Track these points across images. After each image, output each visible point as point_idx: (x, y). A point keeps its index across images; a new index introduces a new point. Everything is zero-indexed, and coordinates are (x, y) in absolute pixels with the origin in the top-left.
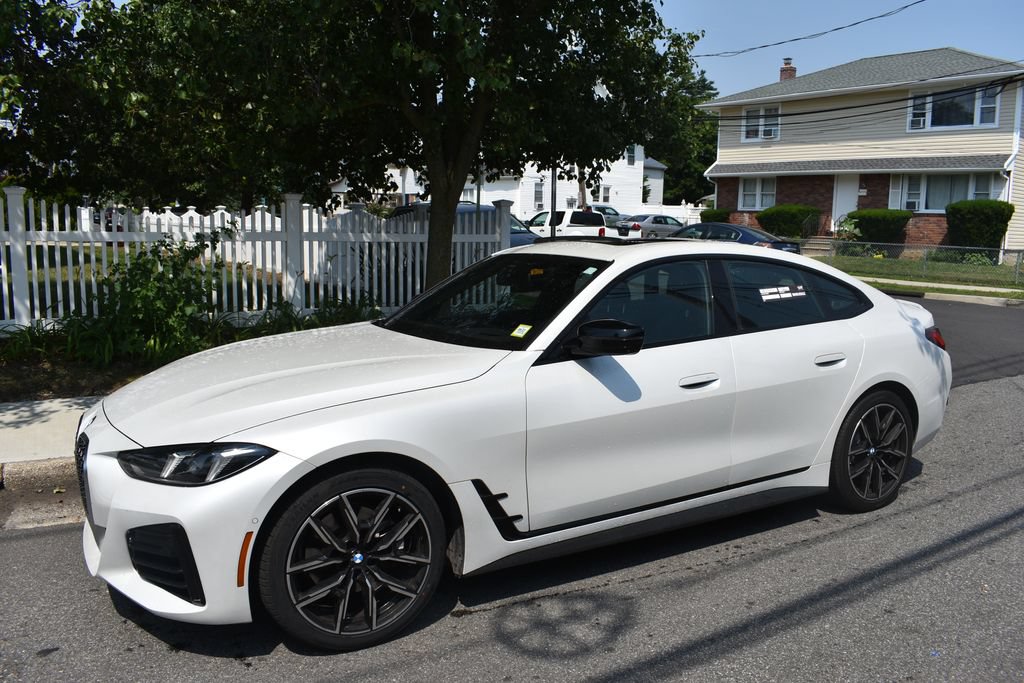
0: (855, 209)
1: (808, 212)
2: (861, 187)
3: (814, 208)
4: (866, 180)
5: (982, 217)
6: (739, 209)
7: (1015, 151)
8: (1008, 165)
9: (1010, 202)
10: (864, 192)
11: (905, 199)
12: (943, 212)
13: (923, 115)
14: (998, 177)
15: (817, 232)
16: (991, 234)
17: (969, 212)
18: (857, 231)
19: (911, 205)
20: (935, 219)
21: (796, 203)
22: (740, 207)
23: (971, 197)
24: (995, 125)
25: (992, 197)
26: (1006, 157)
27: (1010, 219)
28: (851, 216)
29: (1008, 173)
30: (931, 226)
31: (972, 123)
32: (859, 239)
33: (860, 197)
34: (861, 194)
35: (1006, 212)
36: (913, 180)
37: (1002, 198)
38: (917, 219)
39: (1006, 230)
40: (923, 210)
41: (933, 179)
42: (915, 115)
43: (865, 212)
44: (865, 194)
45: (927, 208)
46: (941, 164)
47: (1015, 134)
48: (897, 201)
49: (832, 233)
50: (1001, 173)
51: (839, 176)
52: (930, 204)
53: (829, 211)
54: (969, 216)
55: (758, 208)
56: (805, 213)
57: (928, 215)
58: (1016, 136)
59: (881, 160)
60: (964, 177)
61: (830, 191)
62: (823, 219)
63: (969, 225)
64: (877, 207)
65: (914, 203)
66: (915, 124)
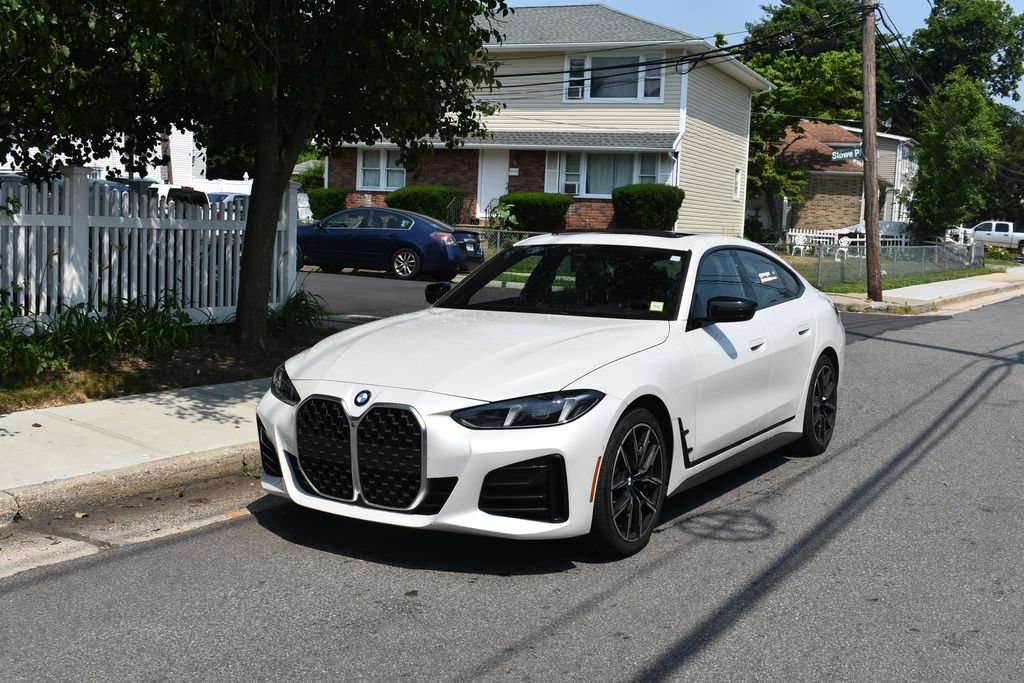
0: (506, 192)
1: (452, 195)
2: (511, 166)
3: (455, 189)
4: (517, 157)
5: (653, 203)
6: (358, 189)
7: (682, 130)
8: (677, 146)
9: (679, 187)
10: (515, 172)
11: (563, 181)
12: (610, 197)
13: (581, 83)
14: (666, 158)
15: (460, 219)
16: (662, 222)
17: (639, 198)
18: (513, 219)
19: (570, 189)
20: (598, 205)
21: (433, 183)
22: (359, 187)
23: (636, 180)
24: (660, 100)
25: (659, 181)
26: (673, 136)
27: (680, 206)
28: (503, 201)
29: (676, 154)
30: (594, 213)
31: (636, 96)
32: (514, 227)
33: (510, 176)
34: (512, 174)
35: (678, 197)
36: (572, 158)
37: (671, 182)
38: (577, 205)
39: (675, 219)
40: (583, 194)
41: (593, 157)
42: (572, 83)
43: (521, 195)
44: (517, 174)
45: (587, 192)
46: (604, 142)
47: (681, 110)
48: (554, 183)
49: (478, 221)
50: (670, 154)
51: (484, 150)
52: (591, 188)
53: (473, 194)
54: (639, 202)
55: (383, 187)
56: (448, 196)
57: (590, 200)
58: (683, 113)
59: (535, 134)
60: (629, 157)
61: (474, 169)
62: (467, 202)
63: (640, 213)
64: (531, 191)
65: (574, 185)
66: (572, 94)
